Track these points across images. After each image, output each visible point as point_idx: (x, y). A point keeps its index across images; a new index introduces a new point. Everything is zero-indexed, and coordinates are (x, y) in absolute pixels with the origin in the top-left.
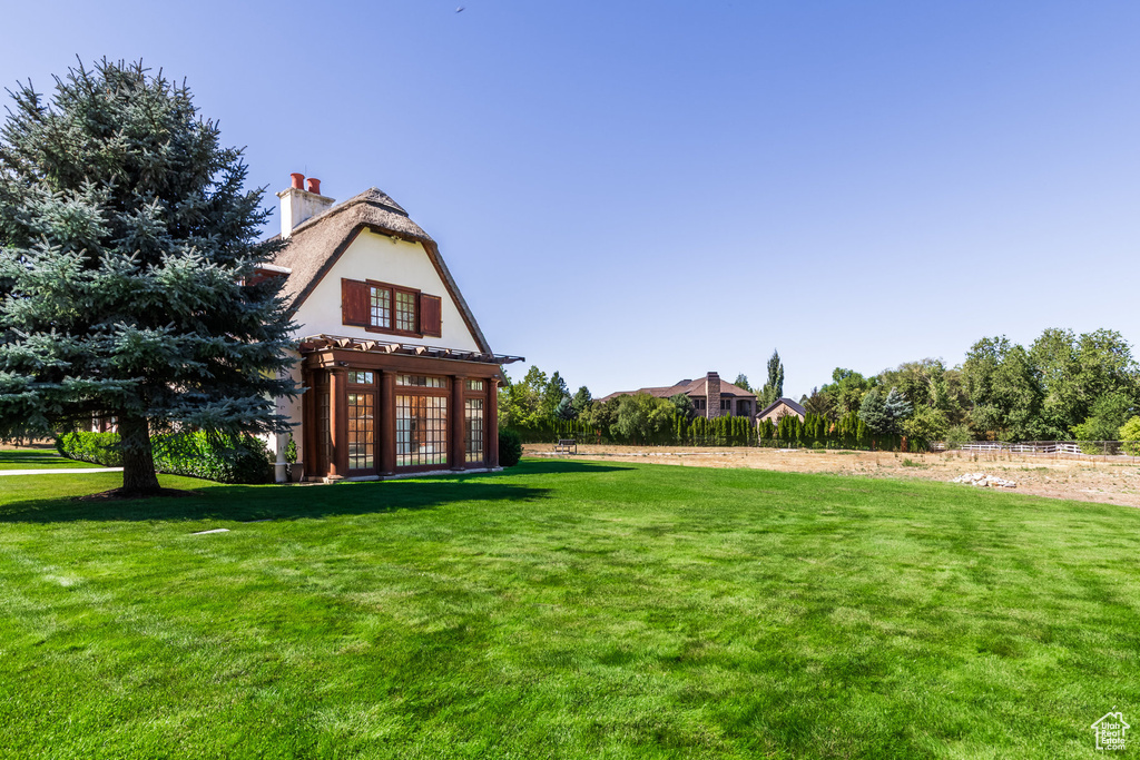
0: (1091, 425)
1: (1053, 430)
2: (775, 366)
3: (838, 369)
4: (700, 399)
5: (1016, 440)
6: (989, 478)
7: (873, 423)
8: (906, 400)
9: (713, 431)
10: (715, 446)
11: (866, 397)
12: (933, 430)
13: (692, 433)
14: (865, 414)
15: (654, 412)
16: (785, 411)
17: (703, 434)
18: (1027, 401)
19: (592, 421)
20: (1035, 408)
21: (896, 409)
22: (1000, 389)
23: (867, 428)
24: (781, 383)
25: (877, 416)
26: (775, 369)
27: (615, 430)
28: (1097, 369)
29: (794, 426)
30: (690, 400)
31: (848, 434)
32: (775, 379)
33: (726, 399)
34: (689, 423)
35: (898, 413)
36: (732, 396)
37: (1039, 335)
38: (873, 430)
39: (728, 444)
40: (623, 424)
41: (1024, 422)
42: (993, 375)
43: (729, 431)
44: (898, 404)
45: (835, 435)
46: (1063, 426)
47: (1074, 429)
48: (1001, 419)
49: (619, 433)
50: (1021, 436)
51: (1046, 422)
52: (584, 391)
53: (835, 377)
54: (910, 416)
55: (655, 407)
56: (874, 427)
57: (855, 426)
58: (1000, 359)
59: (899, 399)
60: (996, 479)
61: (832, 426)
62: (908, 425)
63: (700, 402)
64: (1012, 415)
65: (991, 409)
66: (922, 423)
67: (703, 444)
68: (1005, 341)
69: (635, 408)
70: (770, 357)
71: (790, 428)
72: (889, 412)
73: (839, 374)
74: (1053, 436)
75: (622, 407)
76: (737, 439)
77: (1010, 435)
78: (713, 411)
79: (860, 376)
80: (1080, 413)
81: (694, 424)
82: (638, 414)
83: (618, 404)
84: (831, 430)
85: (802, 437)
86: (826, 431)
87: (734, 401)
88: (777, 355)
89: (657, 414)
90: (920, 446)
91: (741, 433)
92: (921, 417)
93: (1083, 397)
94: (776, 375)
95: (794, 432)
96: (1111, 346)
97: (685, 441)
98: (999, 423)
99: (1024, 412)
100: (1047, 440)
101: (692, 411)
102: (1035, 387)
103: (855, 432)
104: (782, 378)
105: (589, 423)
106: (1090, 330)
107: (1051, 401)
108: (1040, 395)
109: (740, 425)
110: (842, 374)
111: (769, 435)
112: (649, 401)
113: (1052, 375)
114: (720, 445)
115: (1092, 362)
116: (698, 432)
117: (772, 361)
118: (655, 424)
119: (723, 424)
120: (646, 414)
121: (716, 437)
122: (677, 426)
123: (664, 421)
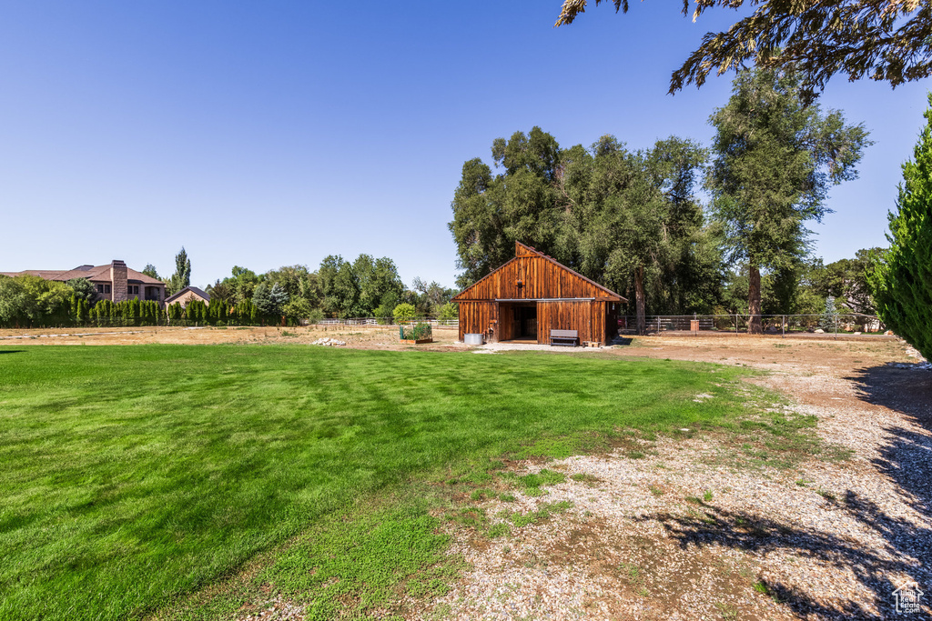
0: (380, 310)
1: (365, 311)
2: (182, 261)
3: (236, 267)
4: (104, 284)
5: (347, 317)
6: (332, 340)
7: (262, 307)
8: (285, 291)
9: (119, 313)
10: (121, 326)
11: (257, 288)
12: (301, 312)
13: (95, 315)
14: (257, 301)
15: (45, 295)
16: (192, 297)
17: (108, 316)
18: (352, 295)
20: (356, 299)
21: (278, 298)
22: (339, 287)
23: (258, 310)
24: (188, 273)
25: (265, 302)
26: (183, 263)
28: (383, 278)
29: (200, 309)
30: (92, 284)
31: (244, 315)
32: (182, 270)
33: (133, 285)
34: (92, 306)
35: (280, 300)
36: (141, 282)
37: (358, 257)
38: (262, 312)
39: (137, 324)
41: (351, 307)
42: (335, 279)
43: (137, 313)
44: (279, 294)
45: (235, 315)
46: (369, 309)
47: (374, 311)
48: (340, 305)
50: (350, 315)
51: (362, 307)
53: (234, 272)
54: (287, 302)
55: (47, 290)
56: (263, 310)
57: (249, 309)
58: (338, 269)
59: (280, 291)
60: (335, 341)
61: (232, 309)
62: (286, 309)
63: (105, 287)
64: (345, 303)
65: (334, 299)
66: (295, 307)
67: (108, 324)
68: (341, 259)
69: (18, 290)
70: (178, 252)
71: (197, 310)
72: (274, 299)
73: (237, 270)
74: (365, 315)
76: (146, 319)
77: (344, 314)
78: (120, 295)
79: (253, 273)
80: (376, 302)
81: (97, 306)
82: (22, 295)
84: (231, 312)
85: (208, 317)
86: (227, 312)
87: (142, 287)
88: (184, 252)
89: (50, 297)
90: (293, 322)
91: (150, 315)
92: (294, 303)
93: (378, 293)
94: (184, 268)
95: (200, 314)
96: (389, 267)
97: (86, 322)
98: (338, 307)
99: (351, 301)
100: (362, 317)
101: (94, 295)
102: (356, 286)
103: (250, 314)
104: (189, 270)
106: (381, 257)
107: (363, 295)
108: (358, 292)
109: (148, 308)
110: (240, 271)
111: (177, 316)
112: (38, 284)
113: (364, 279)
114: (128, 326)
115: (382, 275)
116: (102, 314)
117: (180, 256)
118: (47, 307)
119: (131, 307)
120: (34, 296)
121: (123, 318)
122: (76, 308)
123: (59, 303)
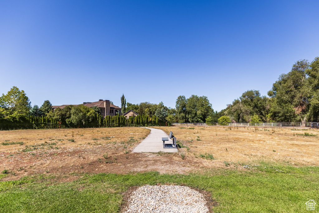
4: (103, 109)
7: (160, 118)
9: (113, 121)
10: (114, 127)
13: (105, 122)
14: (158, 115)
15: (89, 113)
17: (109, 122)
19: (55, 117)
20: (196, 114)
23: (159, 119)
25: (161, 116)
26: (123, 100)
27: (69, 121)
29: (140, 119)
31: (154, 121)
32: (123, 103)
33: (111, 109)
35: (164, 115)
36: (114, 108)
38: (160, 120)
39: (119, 126)
40: (74, 119)
43: (119, 121)
45: (151, 122)
49: (71, 123)
52: (47, 103)
54: (167, 116)
55: (89, 111)
57: (155, 119)
59: (164, 111)
61: (151, 119)
62: (167, 118)
67: (109, 126)
69: (80, 111)
74: (200, 121)
75: (73, 111)
78: (108, 113)
82: (82, 114)
83: (70, 109)
85: (142, 123)
86: (148, 120)
87: (114, 110)
89: (90, 114)
90: (170, 125)
91: (123, 122)
95: (140, 121)
97: (102, 125)
103: (156, 121)
105: (54, 118)
111: (132, 122)
112: (86, 109)
114: (116, 127)
117: (122, 97)
118: (90, 118)
119: (117, 118)
120: (85, 114)
121: (114, 124)
122: (99, 119)
123: (93, 117)
